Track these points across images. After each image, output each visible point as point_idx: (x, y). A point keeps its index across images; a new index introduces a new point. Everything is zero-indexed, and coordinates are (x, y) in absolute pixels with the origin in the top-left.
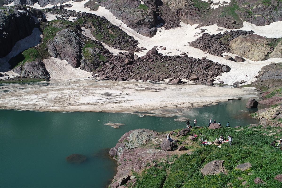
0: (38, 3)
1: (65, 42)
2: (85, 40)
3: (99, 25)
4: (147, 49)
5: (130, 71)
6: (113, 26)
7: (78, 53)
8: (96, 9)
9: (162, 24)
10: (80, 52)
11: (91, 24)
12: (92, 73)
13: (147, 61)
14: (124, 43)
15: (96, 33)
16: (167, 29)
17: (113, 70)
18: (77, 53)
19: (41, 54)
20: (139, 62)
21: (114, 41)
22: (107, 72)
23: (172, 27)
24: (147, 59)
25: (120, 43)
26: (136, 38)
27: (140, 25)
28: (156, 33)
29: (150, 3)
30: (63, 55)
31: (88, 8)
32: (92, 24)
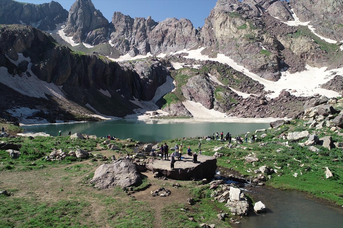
0: (151, 53)
1: (198, 87)
2: (214, 85)
3: (223, 72)
4: (274, 92)
5: (265, 110)
6: (237, 72)
7: (211, 96)
8: (215, 56)
9: (286, 68)
10: (213, 96)
11: (215, 71)
12: (225, 113)
13: (281, 102)
14: (250, 87)
15: (221, 79)
16: (292, 72)
17: (247, 110)
18: (210, 96)
19: (179, 98)
20: (273, 102)
21: (240, 85)
22: (243, 112)
23: (297, 70)
24: (281, 99)
25: (246, 87)
26: (261, 83)
27: (263, 70)
28: (281, 77)
29: (271, 48)
30: (198, 99)
31: (205, 56)
32: (217, 71)
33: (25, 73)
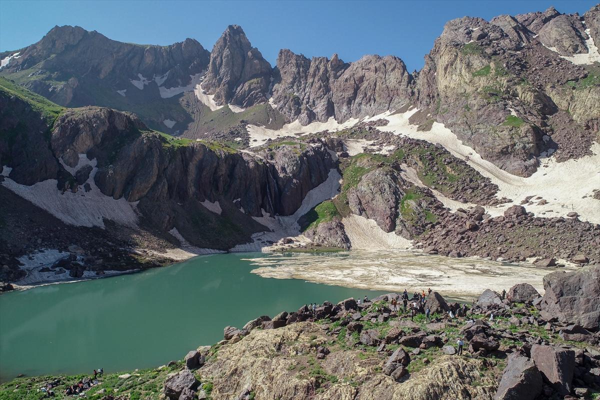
0: (335, 117)
1: (374, 192)
2: (404, 187)
3: (430, 160)
4: (512, 201)
5: (471, 241)
6: (454, 161)
7: (393, 209)
8: (426, 127)
9: (551, 151)
10: (397, 208)
11: (416, 158)
12: (412, 241)
13: (502, 226)
14: (471, 190)
15: (424, 174)
16: (560, 160)
17: (445, 238)
18: (391, 209)
19: (339, 210)
20: (489, 227)
21: (454, 187)
22: (437, 241)
23: (573, 156)
24: (504, 222)
25: (464, 190)
26: (495, 181)
27: (506, 154)
28: (538, 168)
29: (529, 112)
30: (371, 212)
31: (414, 126)
32: (418, 159)
33: (82, 186)
